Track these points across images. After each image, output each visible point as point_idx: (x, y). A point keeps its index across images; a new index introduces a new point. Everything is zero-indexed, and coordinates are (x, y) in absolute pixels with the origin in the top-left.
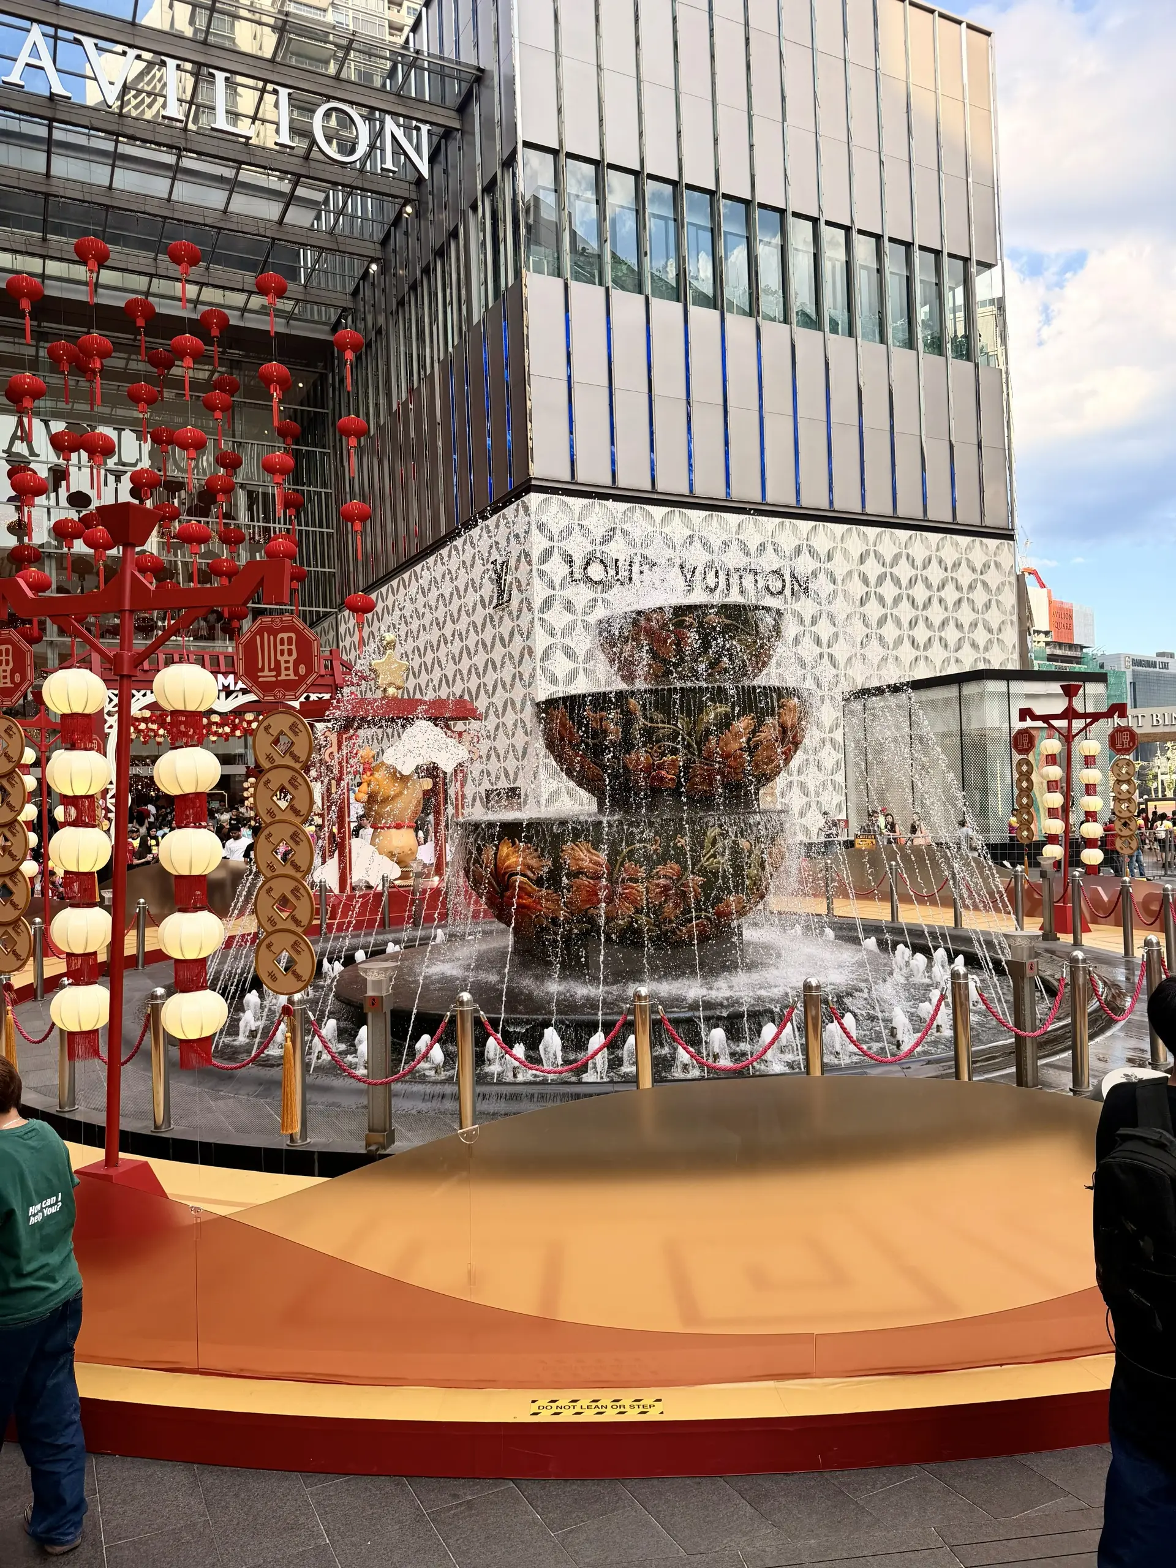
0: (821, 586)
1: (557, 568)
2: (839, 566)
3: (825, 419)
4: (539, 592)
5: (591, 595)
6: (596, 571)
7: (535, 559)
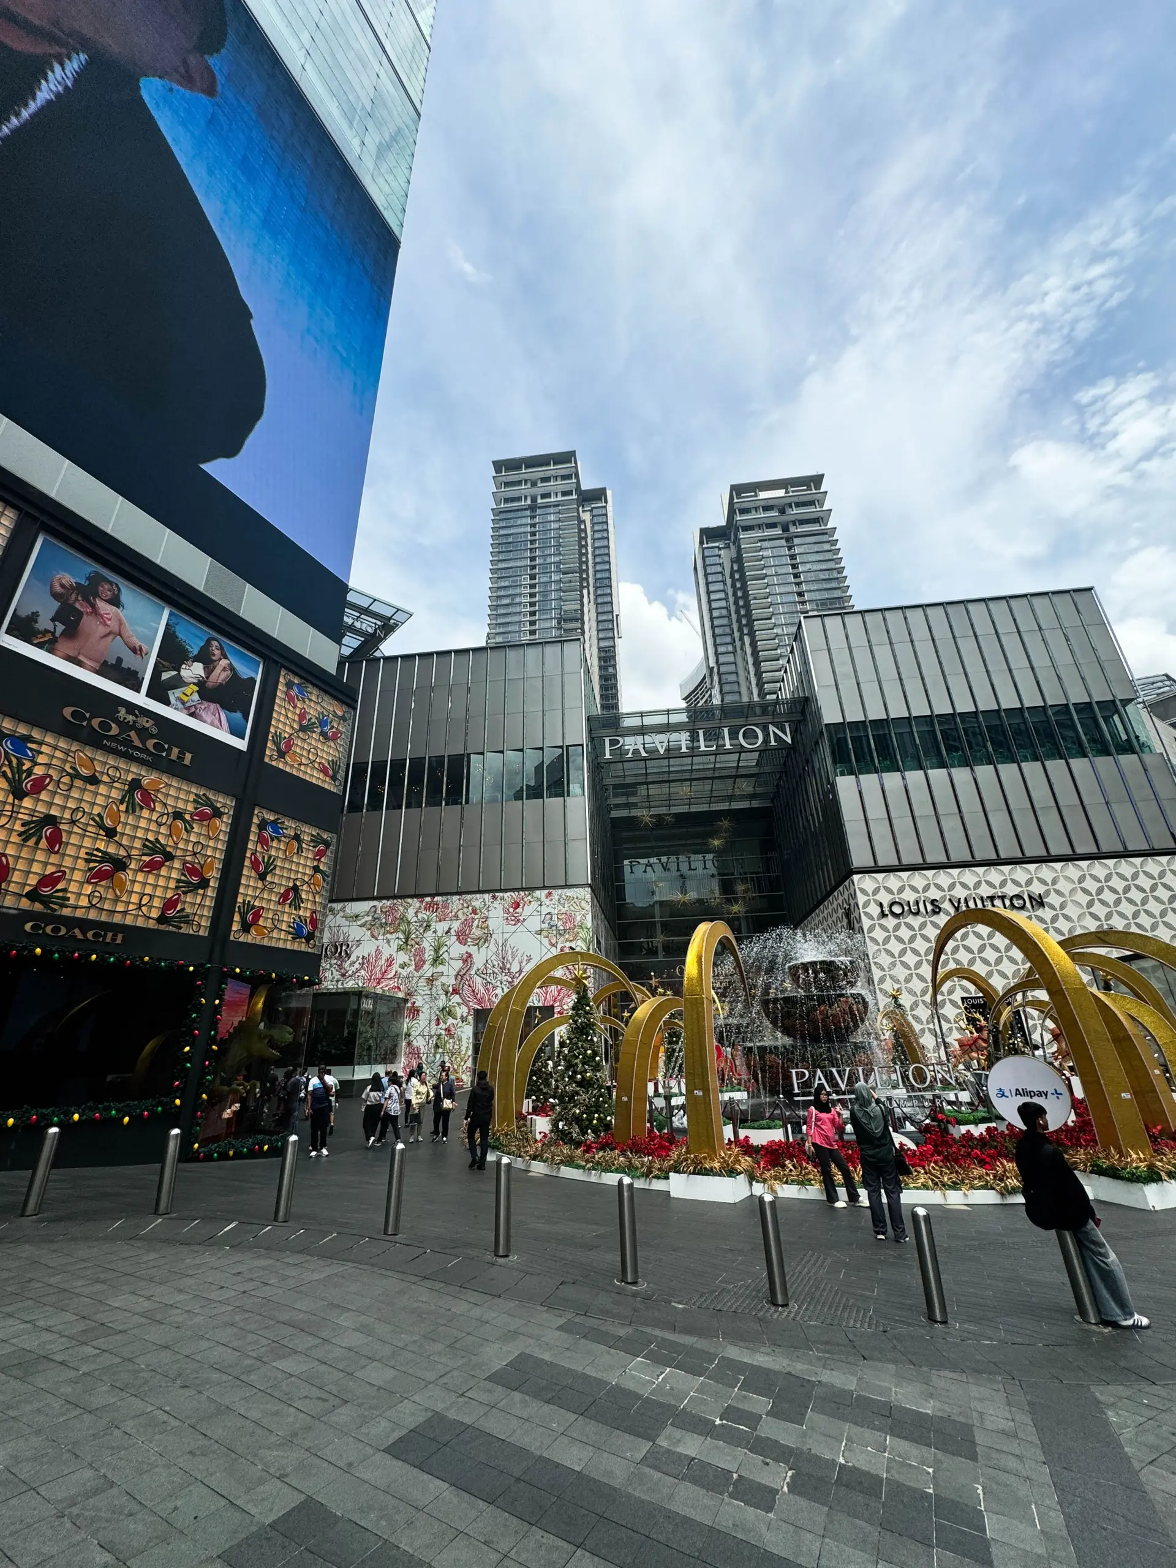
0: (1053, 899)
1: (874, 910)
2: (1062, 885)
3: (1030, 807)
4: (866, 923)
5: (896, 921)
6: (897, 909)
7: (861, 907)
